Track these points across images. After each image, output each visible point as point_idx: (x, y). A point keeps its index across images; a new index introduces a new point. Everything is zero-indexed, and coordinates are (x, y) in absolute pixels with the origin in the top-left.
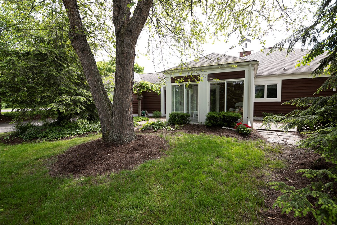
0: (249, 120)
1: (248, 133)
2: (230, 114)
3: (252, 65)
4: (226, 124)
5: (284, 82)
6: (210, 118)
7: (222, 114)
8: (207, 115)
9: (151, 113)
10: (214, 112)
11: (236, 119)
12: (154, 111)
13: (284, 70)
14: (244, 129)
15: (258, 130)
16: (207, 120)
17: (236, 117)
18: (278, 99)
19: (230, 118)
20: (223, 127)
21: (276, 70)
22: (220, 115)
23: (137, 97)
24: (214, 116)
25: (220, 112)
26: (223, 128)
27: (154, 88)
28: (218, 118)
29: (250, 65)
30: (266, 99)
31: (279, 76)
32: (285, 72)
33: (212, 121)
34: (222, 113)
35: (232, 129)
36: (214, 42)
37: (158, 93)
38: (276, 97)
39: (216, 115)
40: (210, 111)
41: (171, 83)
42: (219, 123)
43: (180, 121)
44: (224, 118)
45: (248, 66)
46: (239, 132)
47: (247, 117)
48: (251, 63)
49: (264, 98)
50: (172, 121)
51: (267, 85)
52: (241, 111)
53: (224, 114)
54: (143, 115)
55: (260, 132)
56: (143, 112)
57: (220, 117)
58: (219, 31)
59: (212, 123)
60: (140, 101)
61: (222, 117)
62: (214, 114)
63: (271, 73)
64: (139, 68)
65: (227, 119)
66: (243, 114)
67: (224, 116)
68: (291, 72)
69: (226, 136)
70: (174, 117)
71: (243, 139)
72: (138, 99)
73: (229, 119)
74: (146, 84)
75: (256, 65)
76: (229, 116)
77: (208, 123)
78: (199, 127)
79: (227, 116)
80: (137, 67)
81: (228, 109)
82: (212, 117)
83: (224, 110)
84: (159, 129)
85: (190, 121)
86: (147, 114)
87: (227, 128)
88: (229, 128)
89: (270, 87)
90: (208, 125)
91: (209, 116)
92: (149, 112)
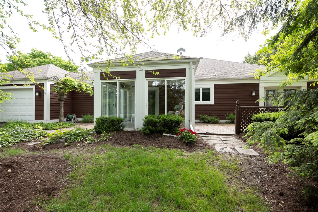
0: (191, 124)
1: (194, 141)
2: (172, 117)
3: (193, 62)
4: (167, 130)
5: (215, 86)
6: (148, 123)
7: (162, 118)
8: (144, 119)
9: (81, 117)
10: (153, 115)
11: (178, 123)
12: (84, 115)
13: (215, 75)
14: (188, 136)
15: (200, 135)
16: (145, 125)
17: (178, 121)
18: (212, 102)
19: (171, 122)
20: (164, 134)
21: (209, 76)
22: (160, 119)
23: (58, 98)
24: (153, 121)
25: (160, 116)
26: (164, 136)
27: (84, 88)
28: (158, 123)
29: (191, 63)
30: (201, 102)
31: (212, 81)
32: (216, 78)
33: (150, 127)
34: (162, 116)
35: (175, 136)
36: (153, 36)
37: (89, 93)
38: (209, 100)
39: (155, 119)
40: (148, 114)
41: (101, 79)
42: (159, 128)
43: (109, 128)
44: (165, 123)
45: (189, 64)
46: (183, 140)
47: (189, 121)
48: (192, 60)
49: (199, 100)
50: (99, 128)
51: (202, 89)
52: (182, 113)
53: (165, 118)
54: (69, 120)
55: (203, 137)
56: (69, 116)
57: (160, 121)
58: (158, 21)
59: (150, 129)
60: (63, 102)
61: (163, 121)
62: (152, 118)
63: (206, 78)
64: (72, 67)
65: (168, 123)
66: (184, 117)
67: (164, 120)
68: (221, 78)
69: (168, 147)
70: (102, 123)
71: (189, 149)
72: (60, 100)
73: (170, 124)
74: (70, 81)
75: (197, 64)
76: (171, 120)
77: (145, 130)
78: (133, 135)
79: (168, 120)
80: (69, 65)
81: (168, 112)
82: (150, 121)
83: (164, 113)
84: (75, 141)
85: (123, 127)
86: (74, 119)
87: (168, 135)
88: (170, 135)
89: (204, 91)
90: (145, 131)
91: (146, 120)
92: (77, 117)
